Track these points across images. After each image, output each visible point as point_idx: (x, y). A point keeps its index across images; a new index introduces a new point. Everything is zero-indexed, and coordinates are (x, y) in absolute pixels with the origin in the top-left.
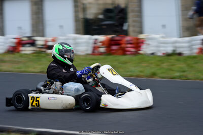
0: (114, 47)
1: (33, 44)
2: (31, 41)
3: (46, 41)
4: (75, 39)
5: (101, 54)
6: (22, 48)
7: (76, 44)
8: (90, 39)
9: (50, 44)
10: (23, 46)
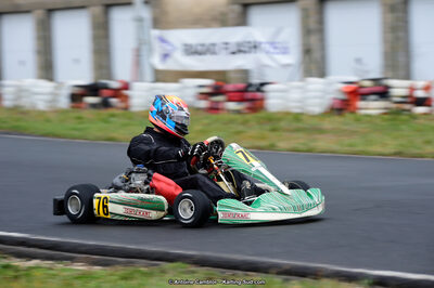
1: (383, 94)
3: (412, 89)
6: (360, 104)
9: (420, 94)
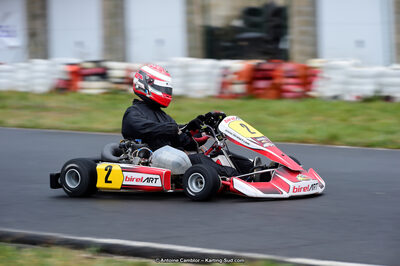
0: (262, 84)
1: (103, 75)
2: (99, 71)
3: (129, 70)
4: (185, 66)
5: (236, 96)
7: (188, 76)
8: (214, 67)
10: (84, 80)
